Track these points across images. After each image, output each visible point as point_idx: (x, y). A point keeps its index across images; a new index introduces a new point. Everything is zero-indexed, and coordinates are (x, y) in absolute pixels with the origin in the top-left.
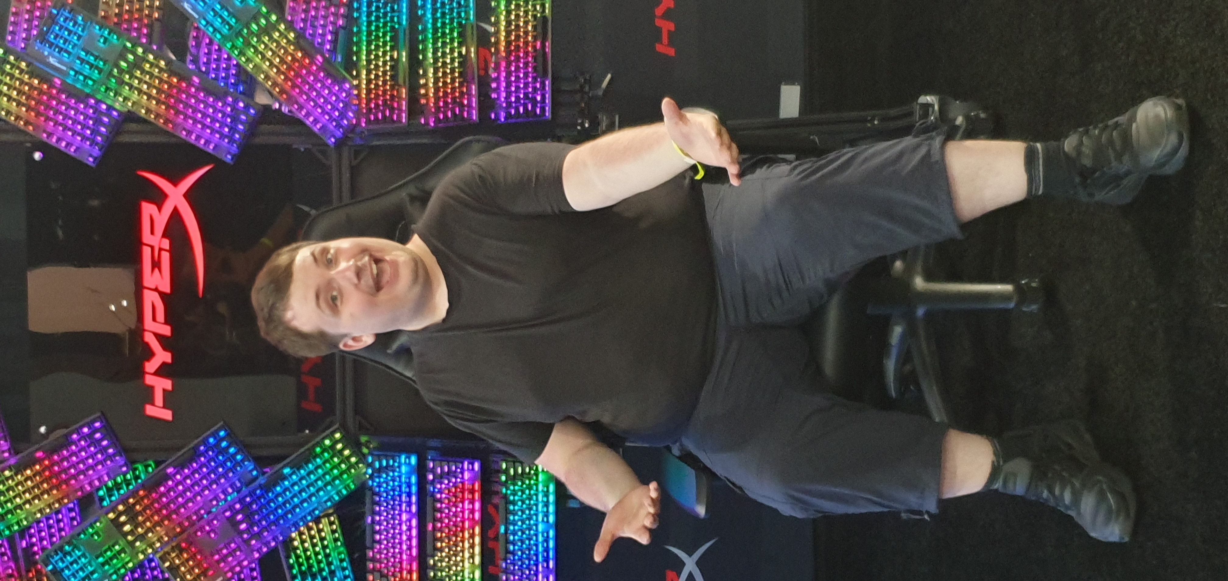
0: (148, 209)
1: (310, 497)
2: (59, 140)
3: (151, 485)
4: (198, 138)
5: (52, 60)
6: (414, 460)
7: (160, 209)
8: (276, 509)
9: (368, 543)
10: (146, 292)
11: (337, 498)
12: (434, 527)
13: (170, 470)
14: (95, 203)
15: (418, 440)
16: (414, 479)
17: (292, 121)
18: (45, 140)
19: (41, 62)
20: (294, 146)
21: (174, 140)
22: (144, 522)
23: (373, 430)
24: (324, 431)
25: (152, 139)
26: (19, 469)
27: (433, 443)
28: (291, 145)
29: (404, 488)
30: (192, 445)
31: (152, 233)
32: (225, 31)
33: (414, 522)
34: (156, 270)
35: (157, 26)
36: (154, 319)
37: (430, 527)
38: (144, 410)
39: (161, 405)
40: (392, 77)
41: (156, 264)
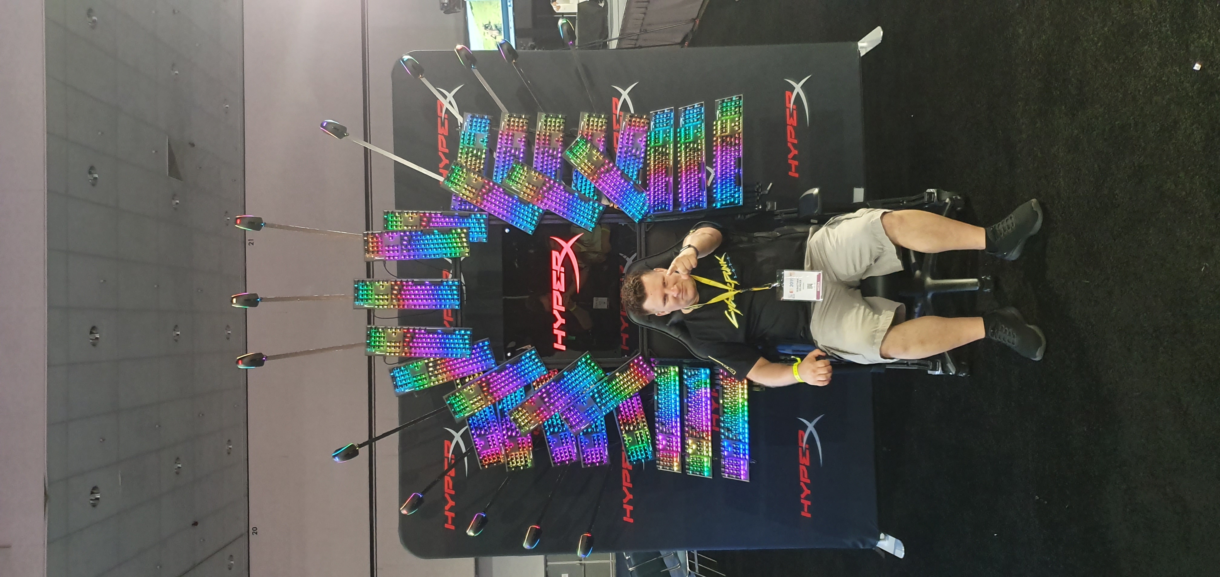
0: (555, 254)
1: (628, 387)
2: (517, 223)
3: (557, 381)
4: (577, 221)
5: (513, 187)
6: (677, 369)
7: (560, 253)
8: (613, 392)
9: (656, 409)
10: (554, 291)
11: (640, 387)
12: (688, 401)
13: (565, 373)
14: (532, 251)
15: (679, 360)
16: (677, 378)
17: (619, 212)
18: (510, 223)
19: (508, 188)
20: (619, 224)
21: (567, 222)
22: (554, 397)
23: (658, 356)
24: (634, 356)
25: (557, 222)
26: (498, 372)
27: (685, 361)
28: (618, 223)
29: (672, 383)
30: (575, 361)
31: (557, 264)
32: (589, 172)
33: (678, 399)
34: (559, 282)
35: (558, 170)
36: (558, 304)
37: (686, 400)
38: (553, 345)
39: (561, 343)
40: (665, 189)
41: (558, 279)
